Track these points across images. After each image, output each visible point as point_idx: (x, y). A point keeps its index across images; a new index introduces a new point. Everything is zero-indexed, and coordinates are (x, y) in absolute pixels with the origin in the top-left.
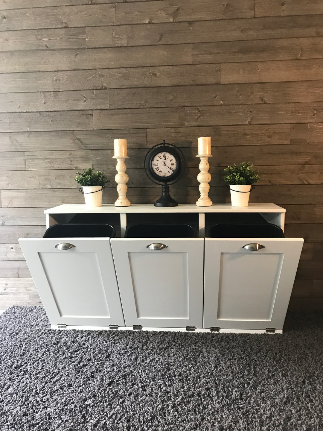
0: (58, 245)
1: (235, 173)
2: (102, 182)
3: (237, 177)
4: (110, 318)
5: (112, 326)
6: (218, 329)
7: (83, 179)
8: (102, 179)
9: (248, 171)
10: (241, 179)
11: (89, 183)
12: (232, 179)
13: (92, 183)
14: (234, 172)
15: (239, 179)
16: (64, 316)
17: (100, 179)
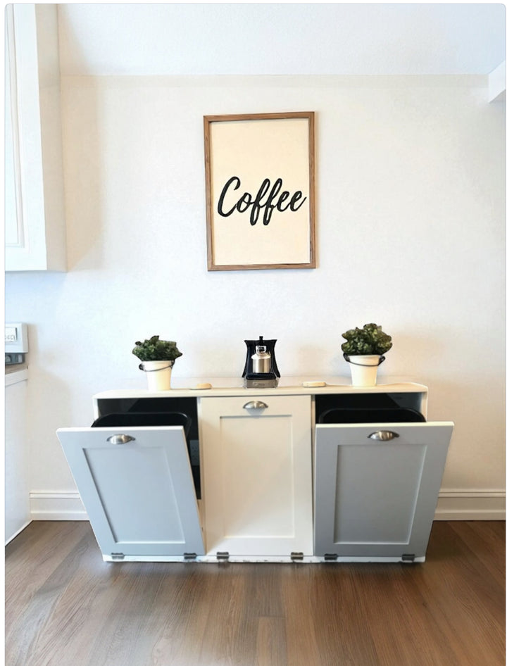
0: (111, 437)
1: (356, 340)
2: (171, 354)
3: (359, 345)
4: (184, 542)
5: (187, 556)
6: (335, 556)
7: (144, 351)
8: (171, 351)
9: (375, 335)
10: (365, 347)
11: (153, 357)
12: (353, 348)
13: (157, 356)
14: (355, 338)
15: (363, 346)
16: (120, 542)
17: (169, 351)
